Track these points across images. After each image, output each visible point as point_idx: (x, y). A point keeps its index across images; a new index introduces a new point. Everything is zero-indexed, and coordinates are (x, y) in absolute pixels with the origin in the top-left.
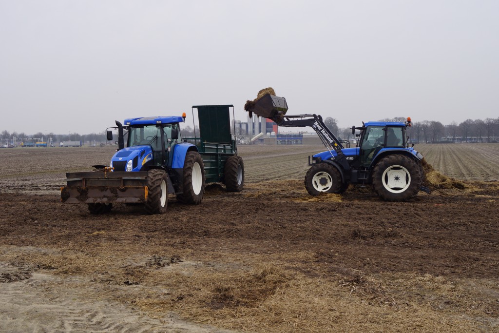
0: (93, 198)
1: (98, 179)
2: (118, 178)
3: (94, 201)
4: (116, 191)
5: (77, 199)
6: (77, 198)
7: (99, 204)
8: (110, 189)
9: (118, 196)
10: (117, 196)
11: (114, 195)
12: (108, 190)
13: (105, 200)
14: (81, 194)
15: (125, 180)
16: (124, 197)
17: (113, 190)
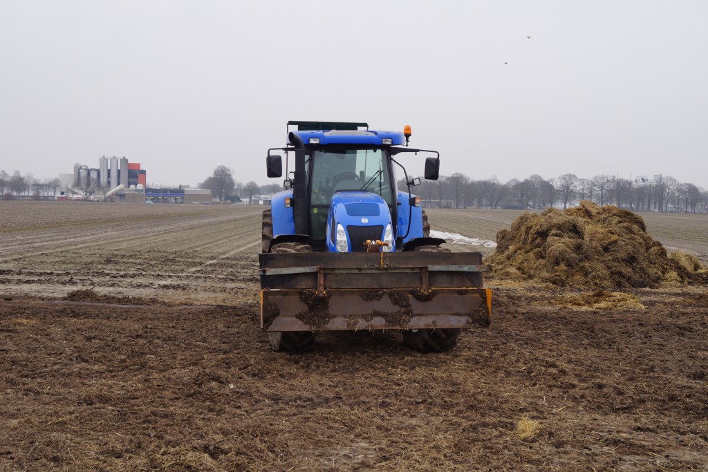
0: (345, 316)
1: (360, 269)
2: (412, 269)
3: (349, 325)
4: (407, 300)
5: (300, 322)
6: (300, 317)
7: (363, 332)
8: (391, 295)
9: (411, 311)
10: (409, 313)
11: (403, 310)
12: (386, 298)
13: (378, 323)
14: (311, 308)
15: (434, 274)
16: (427, 315)
17: (397, 298)
